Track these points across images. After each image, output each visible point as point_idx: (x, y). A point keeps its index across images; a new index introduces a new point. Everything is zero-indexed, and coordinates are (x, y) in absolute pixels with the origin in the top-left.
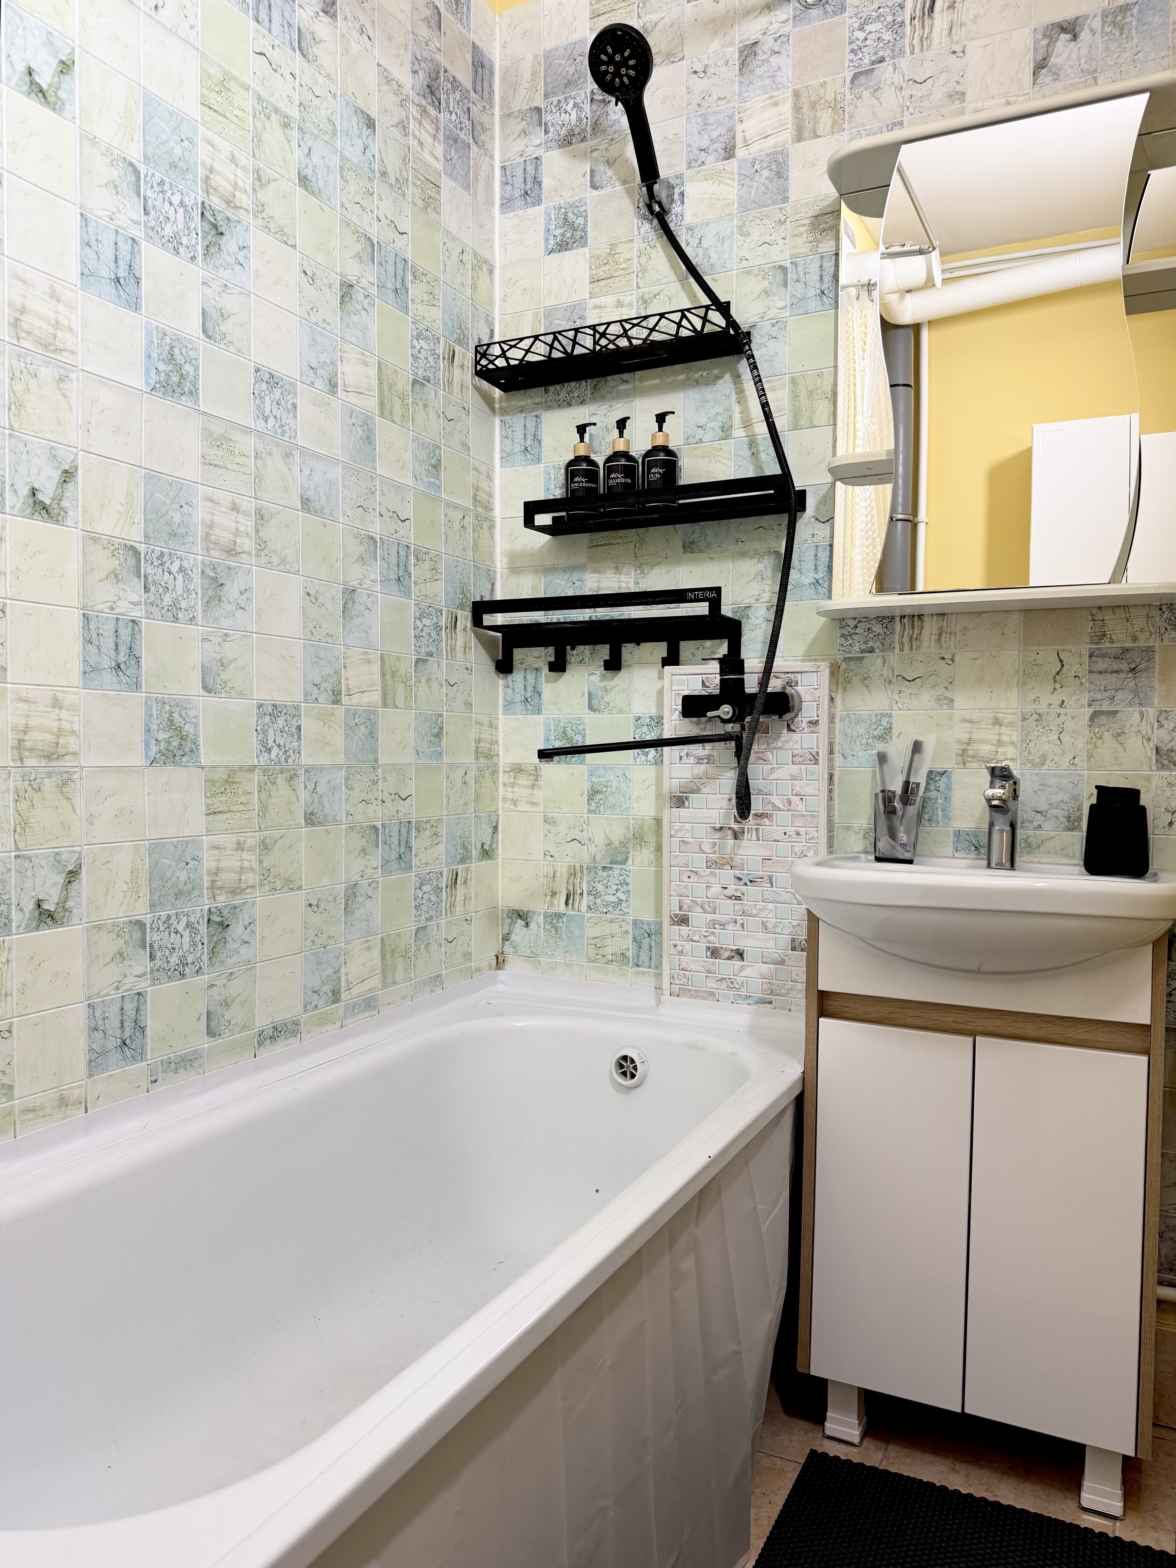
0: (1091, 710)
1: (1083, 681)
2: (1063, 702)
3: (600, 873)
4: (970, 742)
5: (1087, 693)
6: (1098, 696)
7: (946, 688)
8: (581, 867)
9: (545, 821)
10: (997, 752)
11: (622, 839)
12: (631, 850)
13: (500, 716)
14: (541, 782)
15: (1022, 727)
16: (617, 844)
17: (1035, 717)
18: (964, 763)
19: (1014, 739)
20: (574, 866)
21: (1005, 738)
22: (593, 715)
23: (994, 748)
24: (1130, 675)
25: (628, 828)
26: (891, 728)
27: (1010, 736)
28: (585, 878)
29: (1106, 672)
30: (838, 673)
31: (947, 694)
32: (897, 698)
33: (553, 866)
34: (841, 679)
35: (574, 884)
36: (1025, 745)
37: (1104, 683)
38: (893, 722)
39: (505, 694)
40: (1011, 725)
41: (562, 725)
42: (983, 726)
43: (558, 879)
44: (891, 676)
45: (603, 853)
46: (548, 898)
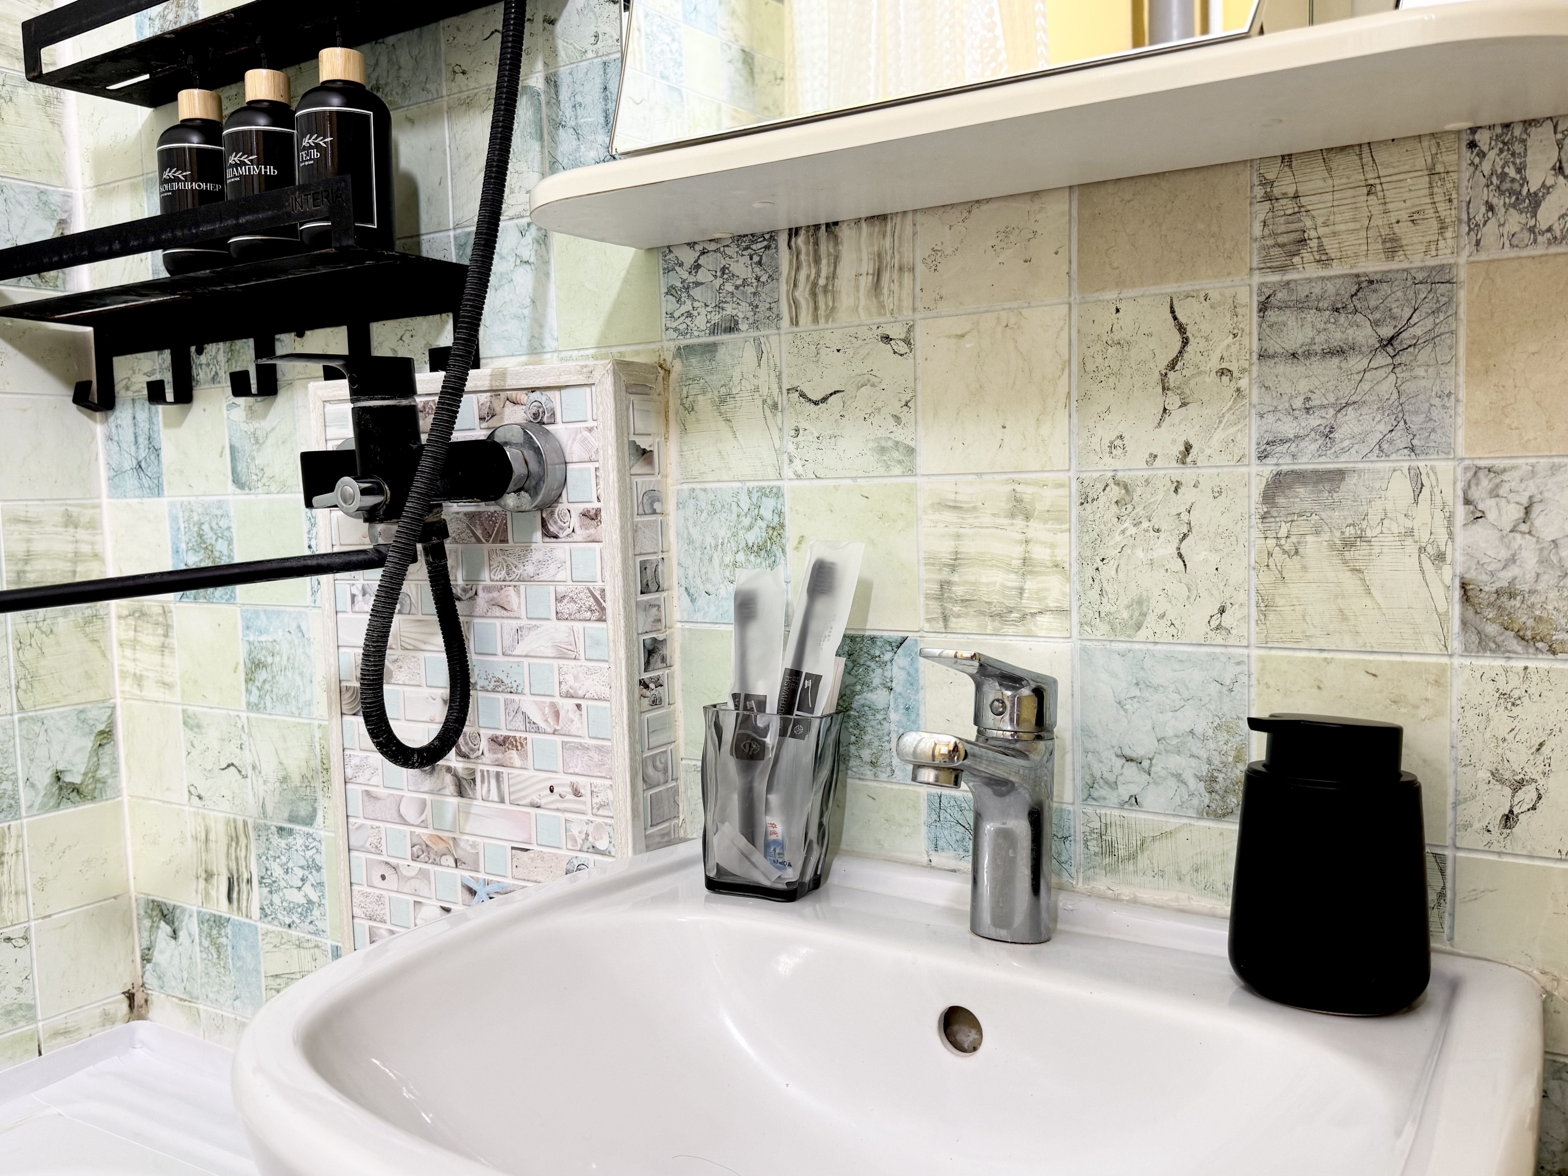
0: (1268, 470)
1: (1244, 383)
2: (1188, 448)
3: (275, 839)
4: (955, 563)
5: (1255, 421)
6: (1288, 428)
7: (897, 419)
8: (245, 823)
9: (185, 723)
10: (1021, 591)
11: (304, 771)
12: (319, 795)
13: (105, 501)
14: (174, 641)
15: (1082, 521)
16: (296, 780)
17: (1115, 492)
18: (945, 619)
19: (1062, 554)
20: (235, 821)
21: (1040, 553)
22: (242, 497)
23: (1013, 580)
24: (1382, 359)
25: (311, 746)
26: (782, 526)
27: (1053, 546)
28: (253, 846)
29: (1308, 354)
30: (666, 388)
31: (902, 435)
32: (791, 448)
33: (204, 818)
34: (674, 403)
35: (237, 859)
36: (1090, 572)
37: (1303, 386)
38: (786, 510)
39: (108, 455)
40: (1054, 515)
41: (196, 518)
42: (987, 520)
43: (212, 845)
44: (776, 391)
45: (277, 798)
46: (202, 883)
